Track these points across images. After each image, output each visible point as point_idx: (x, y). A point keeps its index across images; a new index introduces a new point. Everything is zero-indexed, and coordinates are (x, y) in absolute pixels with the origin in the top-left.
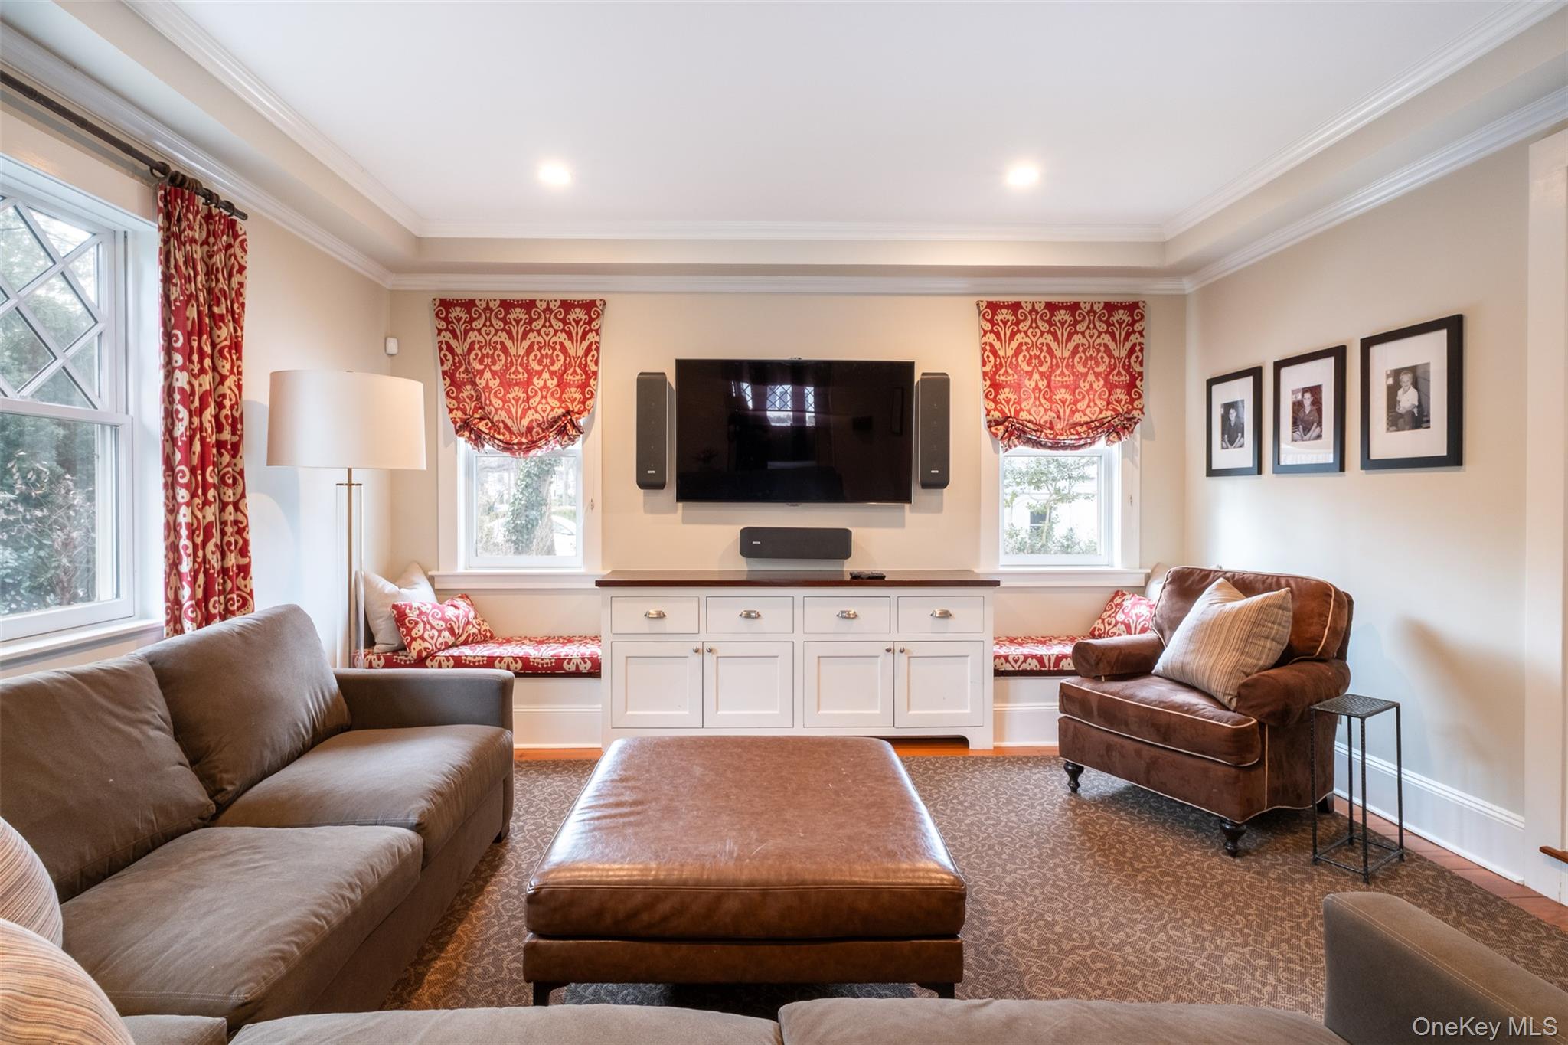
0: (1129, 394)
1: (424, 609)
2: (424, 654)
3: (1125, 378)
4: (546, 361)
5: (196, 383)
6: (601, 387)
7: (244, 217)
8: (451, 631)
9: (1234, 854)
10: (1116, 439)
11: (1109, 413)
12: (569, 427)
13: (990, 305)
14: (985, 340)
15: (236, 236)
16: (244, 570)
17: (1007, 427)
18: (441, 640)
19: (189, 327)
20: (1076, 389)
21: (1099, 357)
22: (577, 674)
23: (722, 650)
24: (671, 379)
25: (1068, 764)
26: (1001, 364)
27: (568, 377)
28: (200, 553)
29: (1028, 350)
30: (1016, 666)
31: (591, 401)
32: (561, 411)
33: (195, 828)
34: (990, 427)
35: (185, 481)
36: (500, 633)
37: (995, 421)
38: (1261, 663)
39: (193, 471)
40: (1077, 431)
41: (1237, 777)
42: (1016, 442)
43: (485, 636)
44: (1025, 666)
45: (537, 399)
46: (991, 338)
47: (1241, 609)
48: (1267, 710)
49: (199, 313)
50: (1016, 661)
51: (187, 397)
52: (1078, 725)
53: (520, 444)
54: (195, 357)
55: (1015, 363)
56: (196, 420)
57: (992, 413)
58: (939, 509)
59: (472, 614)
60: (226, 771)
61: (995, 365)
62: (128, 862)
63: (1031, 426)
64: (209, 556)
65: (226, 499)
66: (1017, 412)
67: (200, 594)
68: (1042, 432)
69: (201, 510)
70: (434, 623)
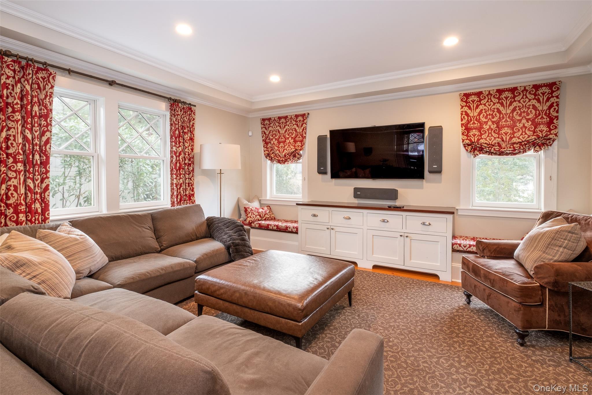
0: (549, 127)
1: (252, 209)
2: (251, 222)
3: (546, 119)
4: (290, 134)
5: (178, 149)
6: (307, 141)
7: (195, 106)
8: (260, 216)
9: (522, 345)
10: (538, 149)
11: (533, 137)
12: (297, 154)
13: (465, 95)
14: (462, 110)
15: (192, 111)
16: (193, 195)
17: (473, 147)
18: (256, 218)
19: (176, 136)
20: (514, 127)
21: (529, 111)
22: (292, 232)
23: (337, 229)
24: (329, 136)
25: (465, 291)
26: (471, 120)
27: (297, 139)
28: (179, 190)
29: (485, 112)
30: (465, 249)
31: (304, 146)
32: (294, 150)
33: (154, 253)
34: (465, 147)
35: (175, 173)
36: (277, 218)
37: (467, 144)
38: (555, 258)
39: (177, 170)
40: (514, 146)
41: (520, 308)
42: (478, 153)
43: (272, 218)
44: (469, 249)
45: (287, 146)
46: (466, 109)
47: (547, 231)
48: (546, 280)
49: (179, 132)
50: (465, 247)
51: (175, 153)
52: (467, 275)
53: (282, 160)
54: (178, 143)
55: (478, 118)
56: (178, 158)
57: (465, 141)
58: (440, 181)
59: (268, 212)
60: (164, 241)
61: (468, 120)
62: (134, 256)
63: (486, 145)
64: (181, 191)
65: (186, 177)
66: (478, 140)
67: (179, 200)
68: (492, 148)
69: (179, 180)
70: (255, 213)
